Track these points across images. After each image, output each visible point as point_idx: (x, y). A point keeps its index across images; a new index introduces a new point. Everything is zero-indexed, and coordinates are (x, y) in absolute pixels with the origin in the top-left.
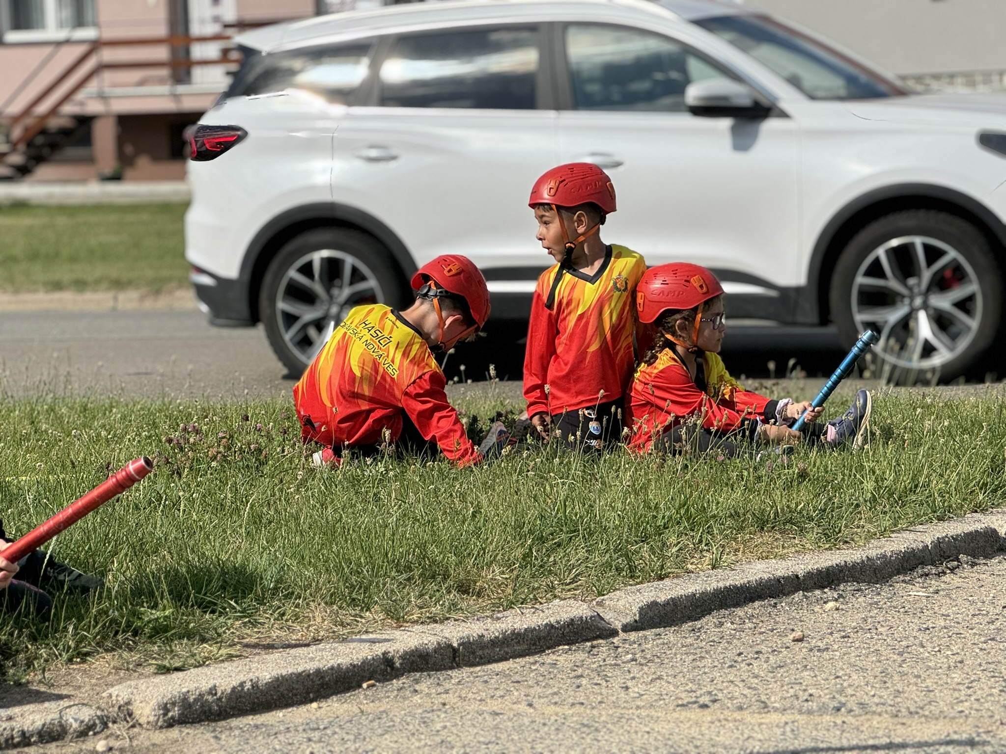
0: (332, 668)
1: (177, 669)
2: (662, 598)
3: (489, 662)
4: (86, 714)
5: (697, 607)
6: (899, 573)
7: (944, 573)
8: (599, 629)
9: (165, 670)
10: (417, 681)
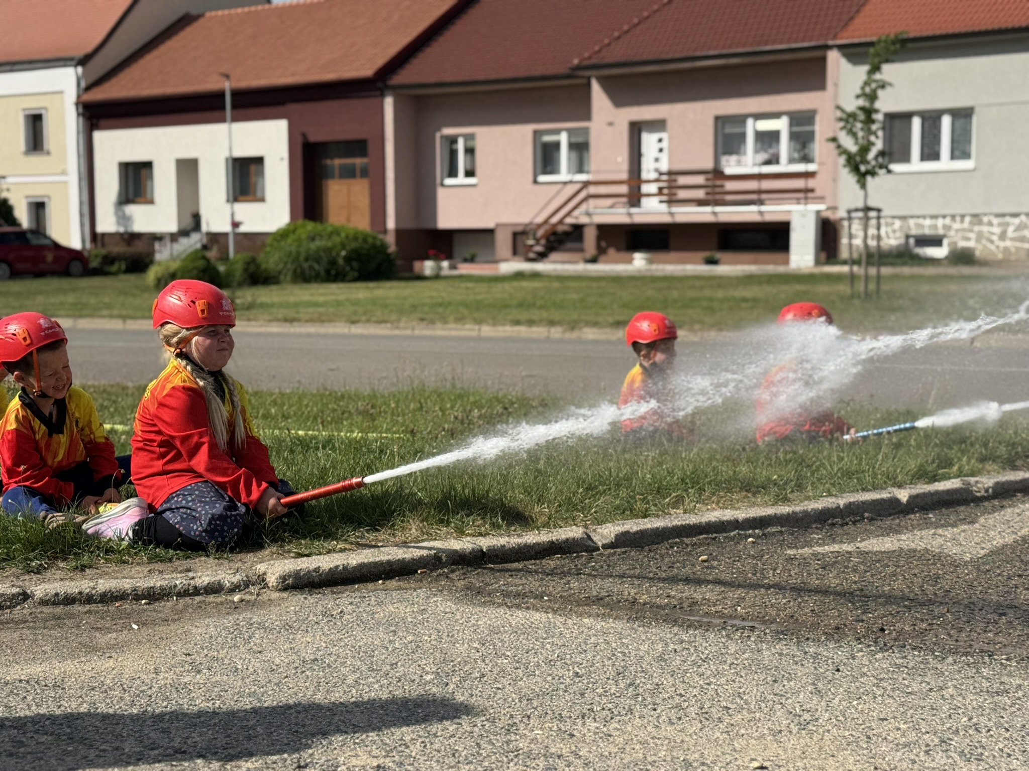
0: (399, 560)
1: (308, 556)
2: (635, 529)
3: (507, 562)
4: (236, 579)
5: (659, 536)
6: (815, 522)
7: (847, 524)
8: (585, 546)
9: (300, 555)
10: (453, 571)
